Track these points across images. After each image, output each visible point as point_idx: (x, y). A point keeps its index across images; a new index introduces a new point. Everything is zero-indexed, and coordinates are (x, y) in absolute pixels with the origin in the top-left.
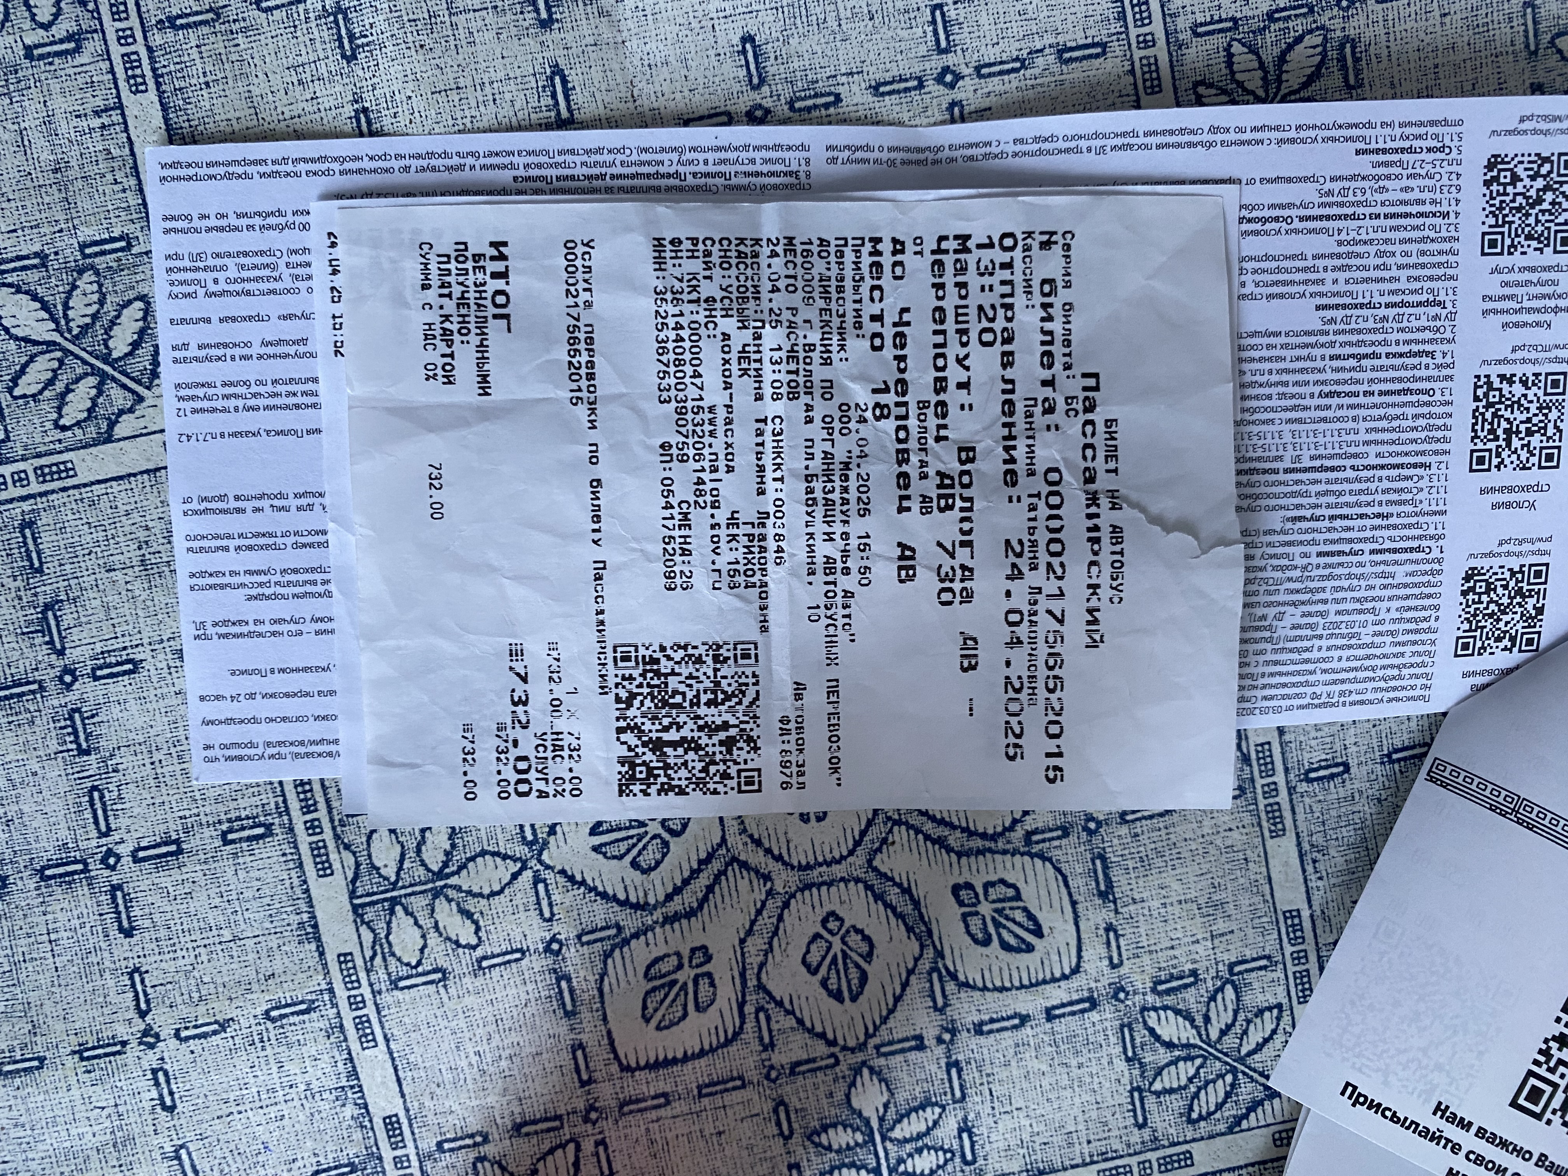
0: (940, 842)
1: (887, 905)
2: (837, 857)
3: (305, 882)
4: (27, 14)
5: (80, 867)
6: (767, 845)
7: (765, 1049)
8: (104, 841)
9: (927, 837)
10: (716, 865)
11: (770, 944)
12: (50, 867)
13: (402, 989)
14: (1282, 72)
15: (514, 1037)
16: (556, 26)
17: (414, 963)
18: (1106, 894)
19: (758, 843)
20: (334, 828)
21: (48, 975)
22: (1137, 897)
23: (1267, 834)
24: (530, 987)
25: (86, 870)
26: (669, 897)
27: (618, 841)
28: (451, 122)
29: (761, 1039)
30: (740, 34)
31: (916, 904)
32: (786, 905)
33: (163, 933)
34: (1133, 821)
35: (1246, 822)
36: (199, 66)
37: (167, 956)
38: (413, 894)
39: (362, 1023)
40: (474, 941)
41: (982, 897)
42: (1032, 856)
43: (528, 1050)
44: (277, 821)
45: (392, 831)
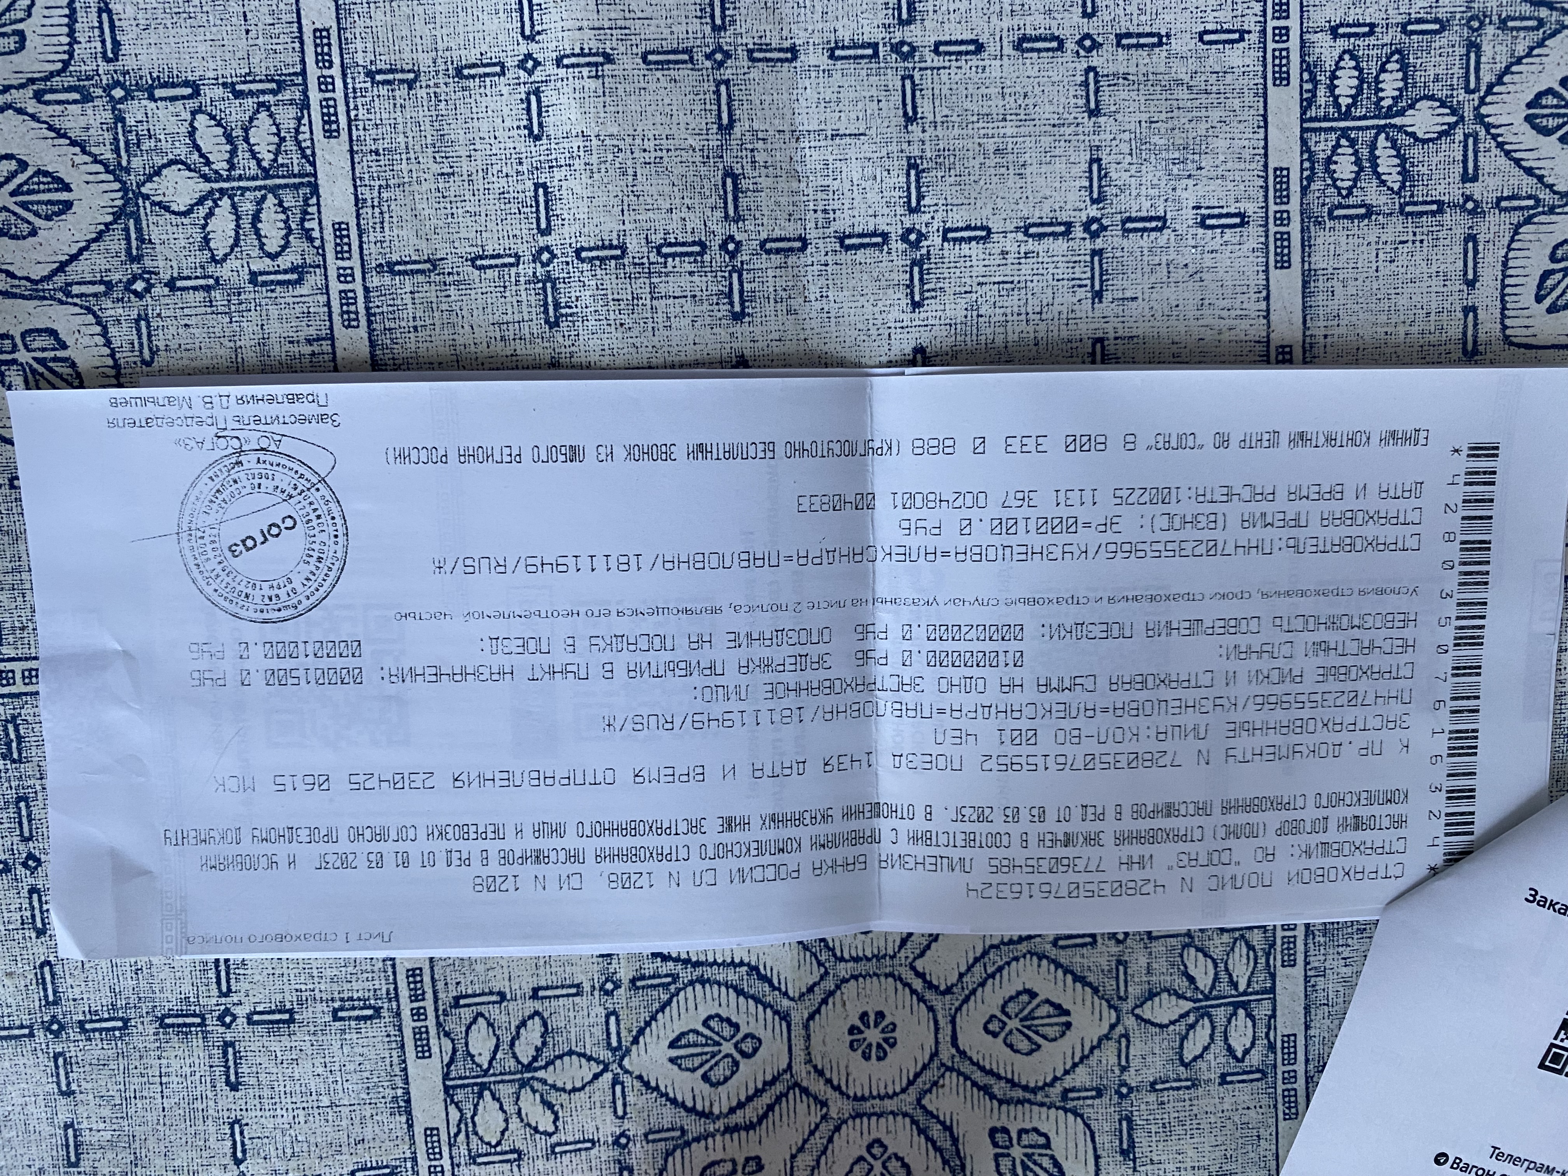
0: (986, 1089)
1: (928, 1139)
2: (890, 1092)
3: (404, 1061)
4: (256, 243)
5: (198, 1020)
6: (828, 1076)
8: (223, 1000)
9: (974, 1084)
10: (779, 1088)
11: (818, 1162)
12: (170, 1016)
13: (480, 1164)
16: (747, 319)
17: (494, 1143)
19: (820, 1073)
20: (437, 1017)
21: (155, 1113)
22: (1155, 1158)
23: (1281, 1116)
24: (595, 1173)
25: (203, 1024)
26: (732, 1111)
27: (693, 1055)
30: (913, 344)
31: (955, 1141)
32: (838, 1129)
33: (266, 1092)
34: (1162, 1090)
35: (1263, 1103)
36: (410, 311)
37: (268, 1114)
38: (502, 1081)
40: (551, 1129)
41: (1015, 1141)
42: (1066, 1111)
44: (386, 1005)
45: (490, 1024)
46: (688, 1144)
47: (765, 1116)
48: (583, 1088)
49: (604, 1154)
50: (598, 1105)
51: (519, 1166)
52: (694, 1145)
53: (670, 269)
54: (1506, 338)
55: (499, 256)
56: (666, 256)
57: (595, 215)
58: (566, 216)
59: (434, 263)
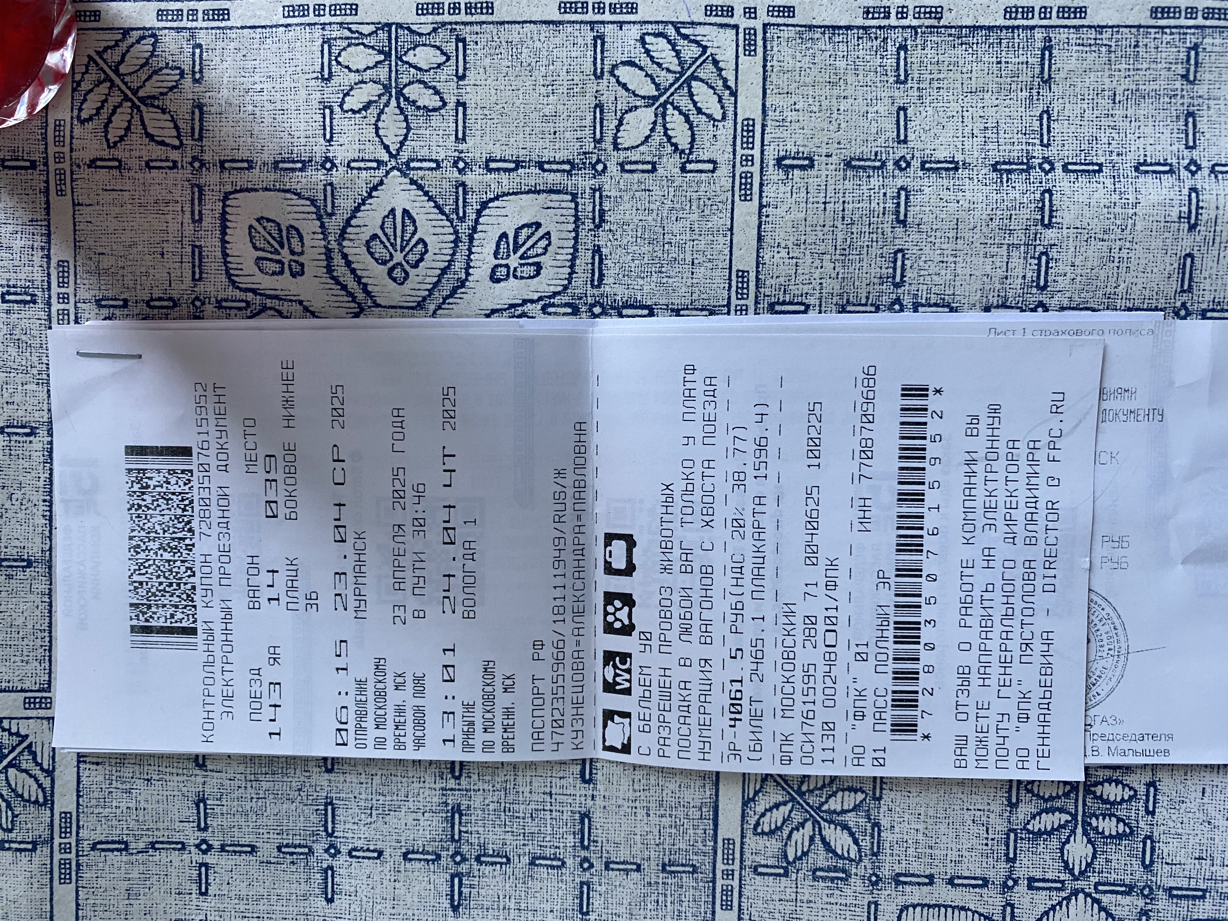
47: (338, 283)
49: (319, 149)
50: (362, 147)
52: (318, 223)
53: (1030, 261)
55: (1049, 131)
57: (1076, 206)
58: (1077, 184)
59: (1048, 81)
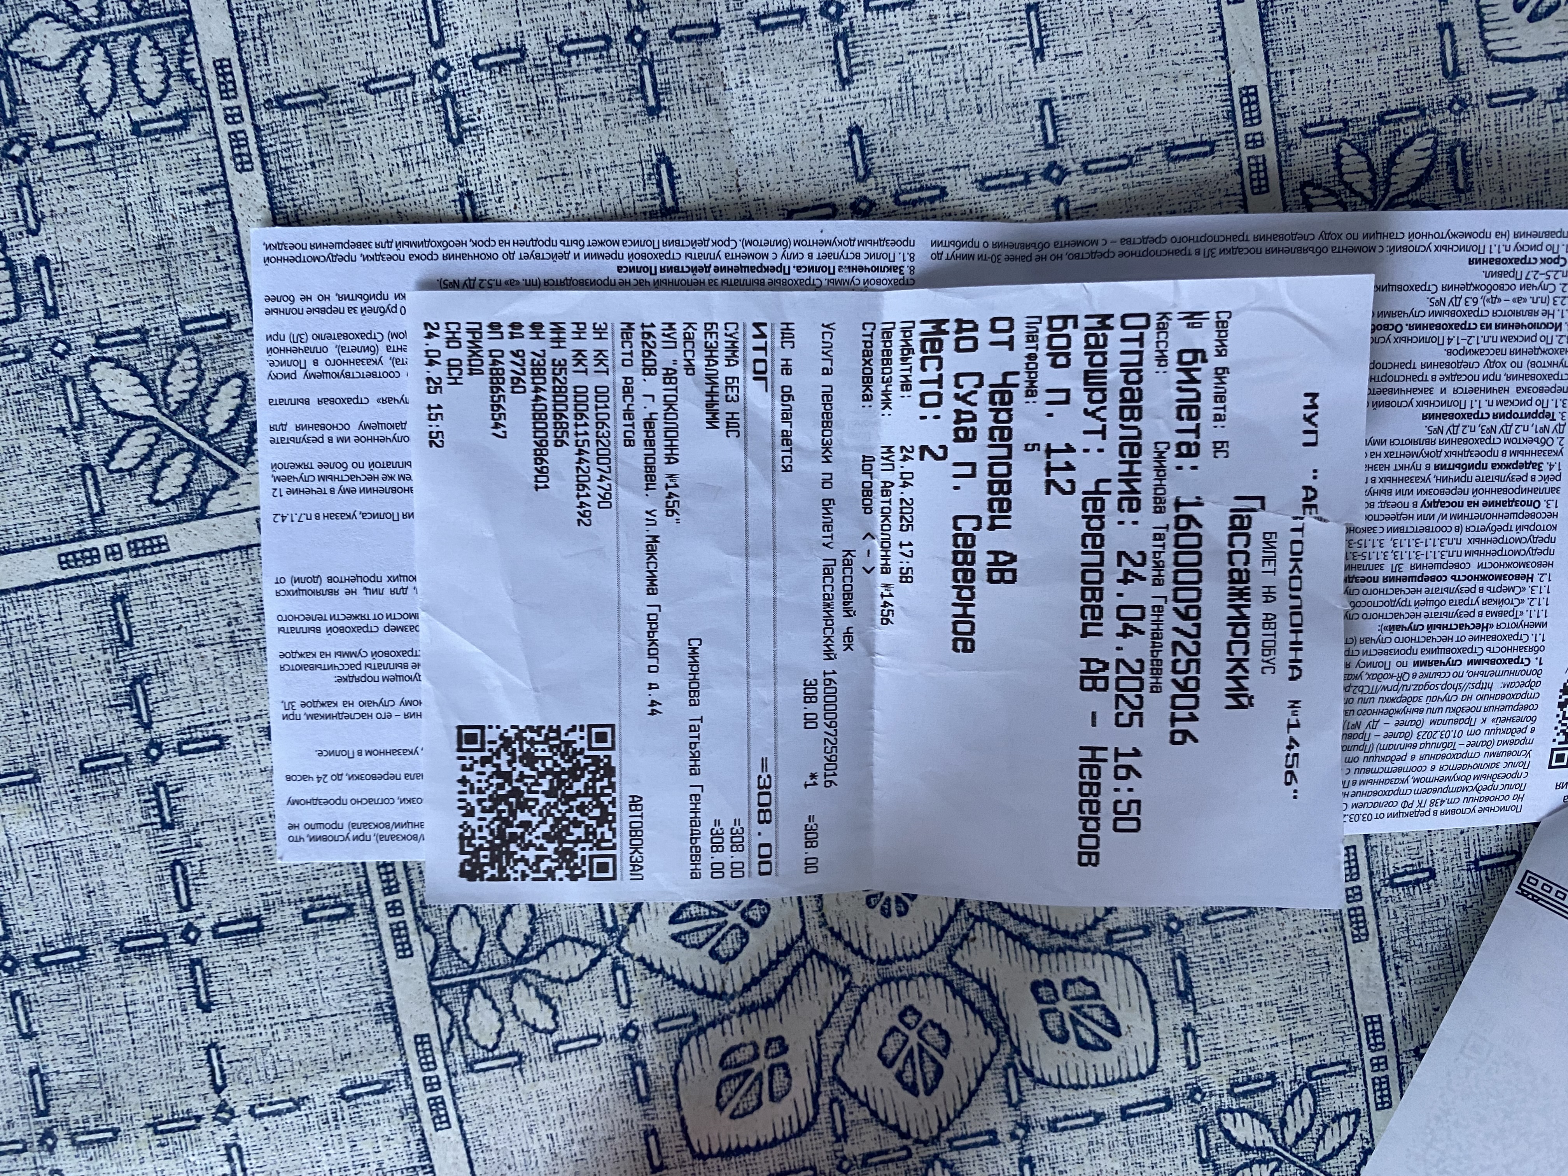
0: (1021, 939)
1: (965, 1001)
2: (917, 951)
3: (384, 962)
4: (135, 90)
5: (160, 940)
6: (847, 939)
7: (838, 1140)
8: (185, 915)
9: (1008, 934)
10: (795, 957)
11: (847, 1036)
12: (130, 939)
13: (478, 1071)
14: (1391, 174)
15: (587, 1122)
16: (664, 113)
17: (490, 1046)
18: (1185, 994)
19: (838, 936)
20: (415, 910)
21: (124, 1046)
22: (1217, 998)
23: (1349, 938)
24: (605, 1072)
25: (166, 944)
26: (747, 988)
27: (697, 929)
28: (556, 209)
29: (834, 1129)
30: (847, 124)
31: (995, 1000)
32: (864, 998)
33: (241, 1009)
34: (1215, 922)
35: (1328, 925)
36: (306, 146)
37: (245, 1033)
38: (492, 977)
39: (436, 1104)
40: (551, 1026)
41: (1060, 995)
42: (1112, 954)
43: (601, 1134)
44: (358, 901)
45: (473, 914)
46: (702, 1030)
48: (580, 977)
51: (521, 1070)
54: (1489, 53)
56: (569, 54)
